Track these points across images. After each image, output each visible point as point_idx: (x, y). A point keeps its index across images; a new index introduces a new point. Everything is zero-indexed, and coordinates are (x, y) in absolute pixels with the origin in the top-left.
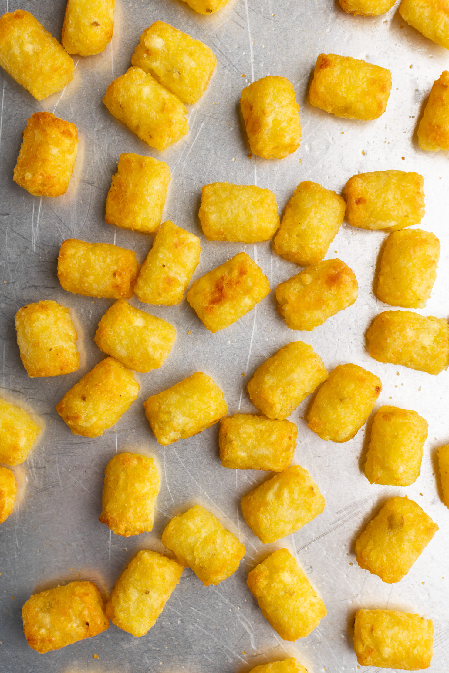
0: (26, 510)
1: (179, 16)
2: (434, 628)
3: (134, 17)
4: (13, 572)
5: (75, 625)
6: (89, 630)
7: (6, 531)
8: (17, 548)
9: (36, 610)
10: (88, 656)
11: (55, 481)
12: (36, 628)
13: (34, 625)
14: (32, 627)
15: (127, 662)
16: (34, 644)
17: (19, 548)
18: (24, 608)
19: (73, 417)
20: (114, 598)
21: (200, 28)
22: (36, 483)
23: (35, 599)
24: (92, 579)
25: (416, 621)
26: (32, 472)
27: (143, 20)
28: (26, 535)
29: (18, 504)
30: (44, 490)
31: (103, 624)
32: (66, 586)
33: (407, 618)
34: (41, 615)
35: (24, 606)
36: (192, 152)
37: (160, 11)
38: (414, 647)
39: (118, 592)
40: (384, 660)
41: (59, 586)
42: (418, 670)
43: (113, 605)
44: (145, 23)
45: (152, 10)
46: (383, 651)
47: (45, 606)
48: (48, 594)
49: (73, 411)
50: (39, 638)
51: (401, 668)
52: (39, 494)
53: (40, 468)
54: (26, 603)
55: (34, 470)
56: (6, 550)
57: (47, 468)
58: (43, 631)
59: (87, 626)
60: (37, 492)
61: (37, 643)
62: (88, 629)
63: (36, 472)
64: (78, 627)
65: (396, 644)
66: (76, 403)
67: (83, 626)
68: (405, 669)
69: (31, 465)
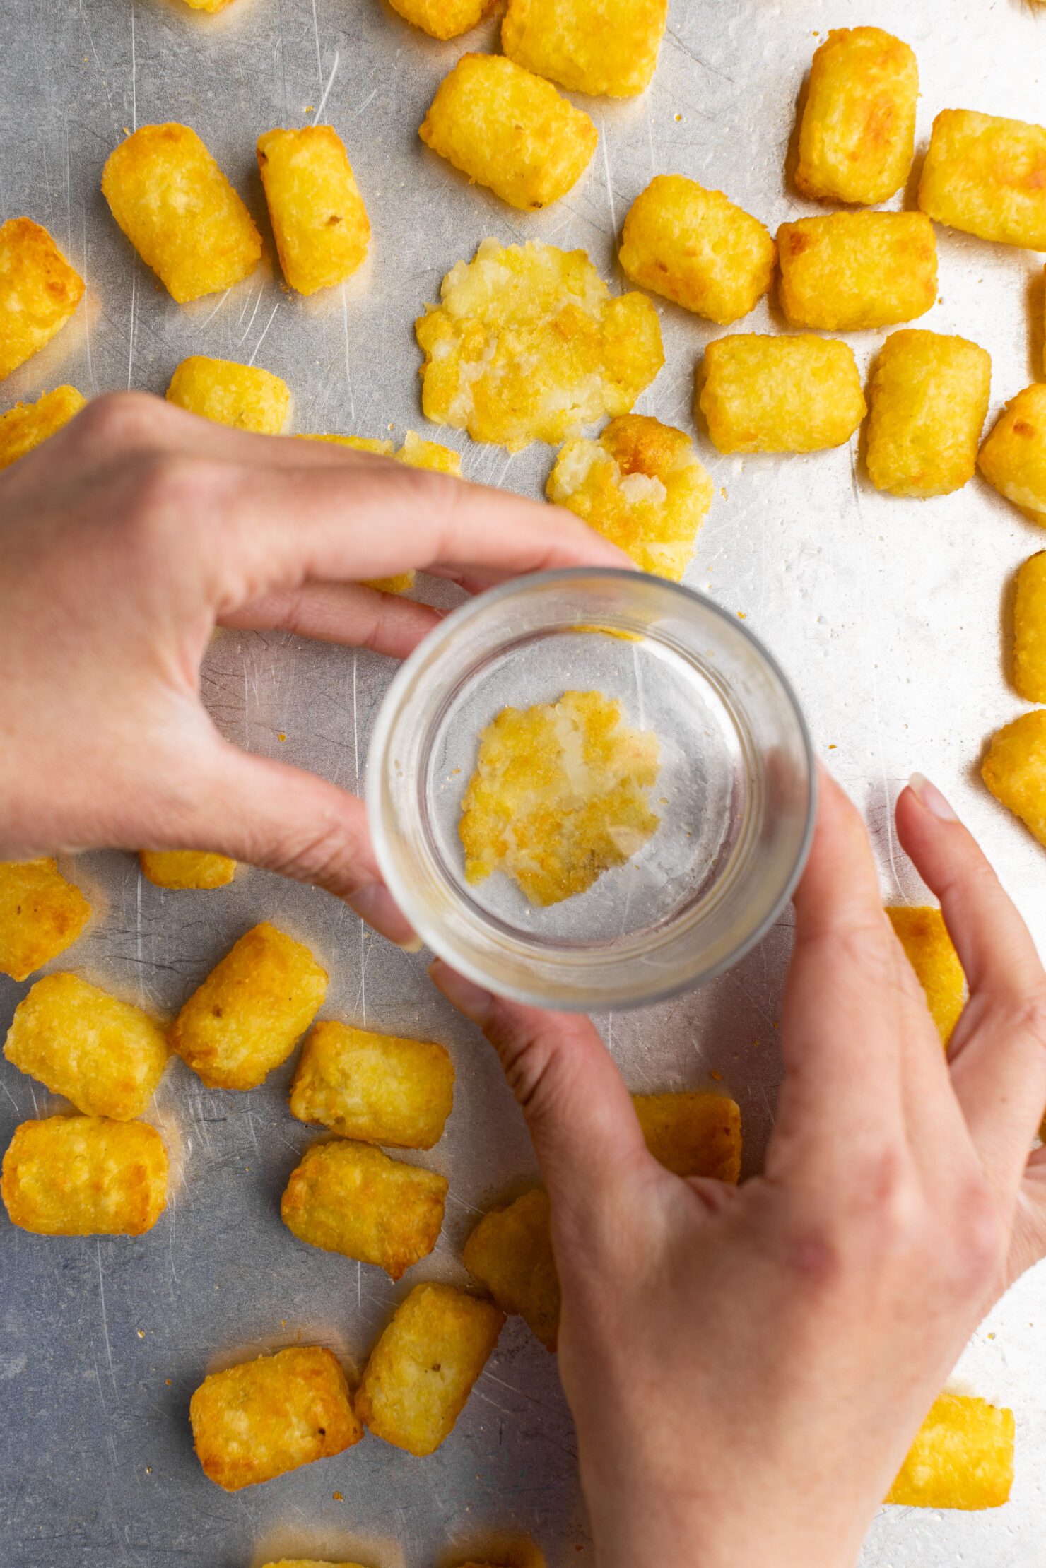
0: (190, 1205)
1: (476, 212)
2: (1016, 1426)
3: (387, 217)
4: (167, 1331)
5: (297, 1434)
6: (324, 1444)
7: (152, 1250)
8: (174, 1282)
9: (219, 1404)
10: (323, 1496)
11: (245, 1146)
12: (220, 1441)
13: (215, 1436)
14: (212, 1439)
15: (399, 1506)
16: (216, 1472)
17: (178, 1281)
18: (195, 1402)
19: (199, 1053)
20: (370, 1381)
21: (518, 234)
22: (208, 1150)
23: (214, 1384)
24: (324, 1342)
25: (979, 1413)
26: (201, 1128)
27: (404, 222)
28: (191, 1255)
29: (173, 1194)
30: (225, 1165)
31: (352, 1431)
32: (276, 1357)
33: (960, 1406)
34: (228, 1415)
35: (193, 1398)
36: (507, 479)
37: (439, 204)
38: (976, 1464)
39: (378, 1368)
40: (916, 1491)
41: (260, 1356)
42: (985, 1508)
43: (370, 1395)
44: (409, 228)
45: (421, 202)
46: (914, 1474)
47: (236, 1397)
48: (240, 1372)
49: (199, 1041)
50: (227, 1459)
51: (950, 1507)
52: (214, 1173)
53: (214, 1121)
54: (196, 1392)
55: (204, 1124)
56: (153, 1287)
57: (229, 1120)
58: (234, 1447)
59: (321, 1436)
60: (211, 1169)
61: (223, 1471)
62: (322, 1441)
63: (208, 1130)
64: (302, 1437)
65: (941, 1459)
66: (202, 1024)
67: (314, 1435)
68: (959, 1508)
69: (196, 1114)
